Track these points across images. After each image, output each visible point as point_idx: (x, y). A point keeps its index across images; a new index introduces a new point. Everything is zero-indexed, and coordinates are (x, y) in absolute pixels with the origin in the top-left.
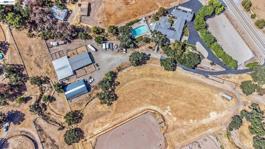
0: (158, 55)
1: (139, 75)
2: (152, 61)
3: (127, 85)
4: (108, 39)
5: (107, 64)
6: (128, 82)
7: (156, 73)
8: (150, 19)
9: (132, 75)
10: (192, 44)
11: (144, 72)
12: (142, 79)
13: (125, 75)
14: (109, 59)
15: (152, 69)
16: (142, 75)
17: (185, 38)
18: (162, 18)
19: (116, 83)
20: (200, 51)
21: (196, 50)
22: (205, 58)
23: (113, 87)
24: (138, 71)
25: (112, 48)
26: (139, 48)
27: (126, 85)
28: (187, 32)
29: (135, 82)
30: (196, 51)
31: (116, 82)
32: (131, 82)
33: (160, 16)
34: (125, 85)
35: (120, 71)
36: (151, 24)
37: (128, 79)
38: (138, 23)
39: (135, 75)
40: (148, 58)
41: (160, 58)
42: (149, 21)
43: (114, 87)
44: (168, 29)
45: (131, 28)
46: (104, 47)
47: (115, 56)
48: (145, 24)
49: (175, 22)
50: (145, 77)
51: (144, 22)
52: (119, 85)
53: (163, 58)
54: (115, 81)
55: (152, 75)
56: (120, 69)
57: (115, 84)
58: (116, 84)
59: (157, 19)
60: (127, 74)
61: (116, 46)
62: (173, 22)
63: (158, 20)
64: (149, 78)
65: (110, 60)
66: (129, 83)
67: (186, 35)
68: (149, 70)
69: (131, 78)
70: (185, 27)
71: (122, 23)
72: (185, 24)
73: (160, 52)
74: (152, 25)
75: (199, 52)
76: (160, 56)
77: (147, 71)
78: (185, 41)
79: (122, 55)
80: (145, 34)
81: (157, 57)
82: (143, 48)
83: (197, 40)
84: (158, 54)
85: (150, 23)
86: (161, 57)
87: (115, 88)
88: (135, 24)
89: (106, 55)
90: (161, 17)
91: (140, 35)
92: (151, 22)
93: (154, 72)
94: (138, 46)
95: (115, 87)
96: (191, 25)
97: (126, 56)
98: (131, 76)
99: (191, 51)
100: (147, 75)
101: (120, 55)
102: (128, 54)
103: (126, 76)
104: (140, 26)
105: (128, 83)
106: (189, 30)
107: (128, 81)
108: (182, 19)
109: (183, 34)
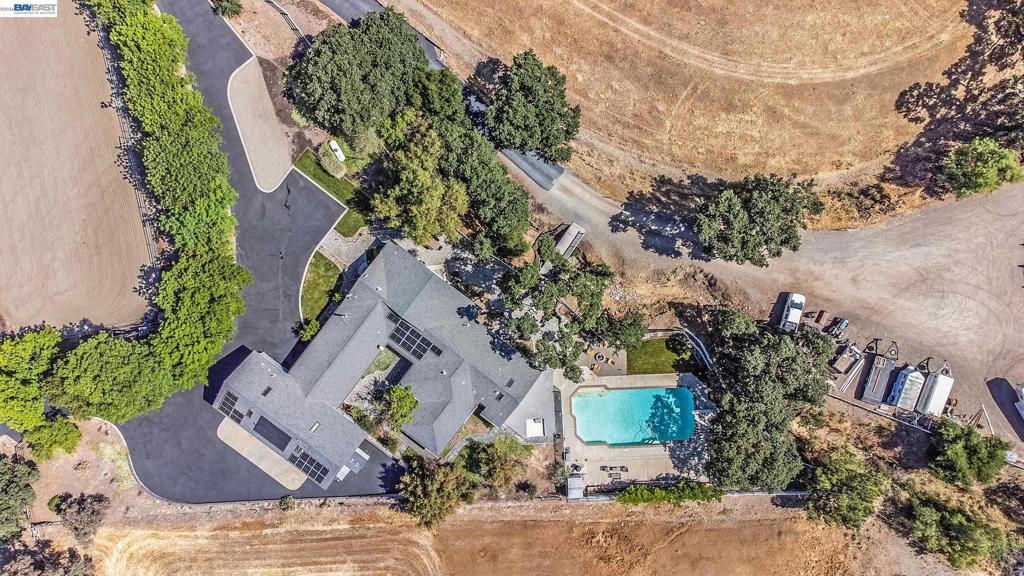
0: (565, 198)
1: (746, 107)
2: (621, 177)
3: (863, 61)
4: (874, 439)
5: (957, 263)
6: (840, 85)
7: (627, 83)
8: (528, 476)
9: (795, 124)
10: (309, 187)
11: (701, 121)
12: (743, 72)
13: (842, 144)
14: (927, 294)
15: (643, 123)
16: (731, 99)
17: (338, 247)
18: (445, 453)
19: (923, 113)
20: (275, 120)
21: (300, 140)
22: (262, 61)
23: (960, 93)
24: (739, 144)
25: (879, 363)
26: (671, 304)
27: (873, 69)
28: (312, 286)
29: (802, 65)
30: (299, 136)
31: (917, 120)
32: (824, 75)
33: (451, 465)
34: (881, 74)
35: (862, 185)
36: (534, 430)
37: (834, 109)
38: (625, 477)
39: (773, 115)
40: (635, 202)
41: (561, 171)
42: (537, 462)
43: (955, 84)
44: (438, 352)
45: (681, 463)
46: (944, 386)
47: (871, 294)
48: (577, 452)
49: (365, 385)
50: (714, 79)
51: (576, 467)
52: (912, 89)
53: (538, 170)
54: (919, 128)
55: (664, 77)
56: (868, 199)
57: (932, 109)
58: (925, 106)
59: (476, 456)
60: (821, 151)
61: (842, 364)
62: (379, 393)
63: (473, 447)
64: (693, 62)
65: (925, 283)
66: (840, 75)
67: (329, 266)
68: (660, 124)
69: (810, 110)
70: (315, 323)
71: (737, 515)
72: (301, 347)
73: (544, 218)
74: (530, 422)
75: (283, 116)
76: (555, 191)
77: (678, 117)
78: (346, 231)
79: (819, 288)
80: (605, 380)
81: (578, 190)
82: (644, 292)
83: (264, 207)
84: (565, 210)
85: (537, 440)
86: (550, 179)
87: (948, 73)
88: (643, 477)
89: (938, 330)
90: (451, 457)
91: (638, 380)
92: (527, 448)
93: (633, 96)
94: (680, 315)
95: (945, 82)
96: (265, 323)
97: (793, 272)
98: (804, 126)
99: (334, 144)
100: (695, 89)
101: (833, 296)
102: (774, 281)
103: (834, 137)
104: (617, 451)
105: (850, 75)
106: (290, 297)
107: (841, 92)
108: (309, 388)
109: (346, 281)
